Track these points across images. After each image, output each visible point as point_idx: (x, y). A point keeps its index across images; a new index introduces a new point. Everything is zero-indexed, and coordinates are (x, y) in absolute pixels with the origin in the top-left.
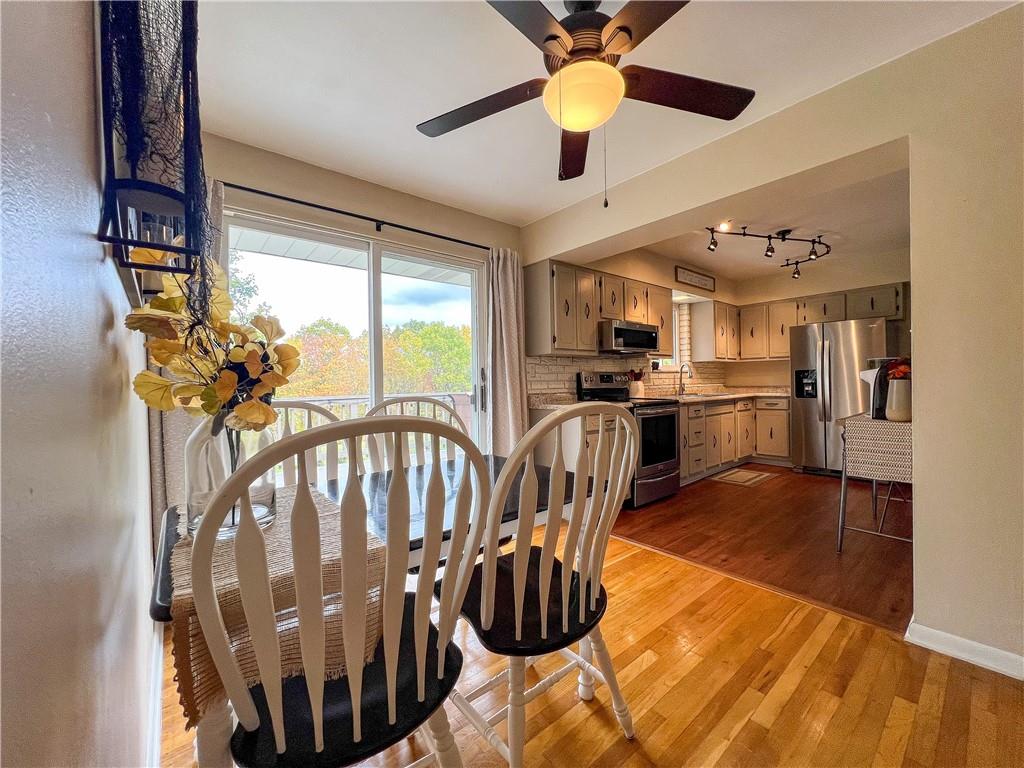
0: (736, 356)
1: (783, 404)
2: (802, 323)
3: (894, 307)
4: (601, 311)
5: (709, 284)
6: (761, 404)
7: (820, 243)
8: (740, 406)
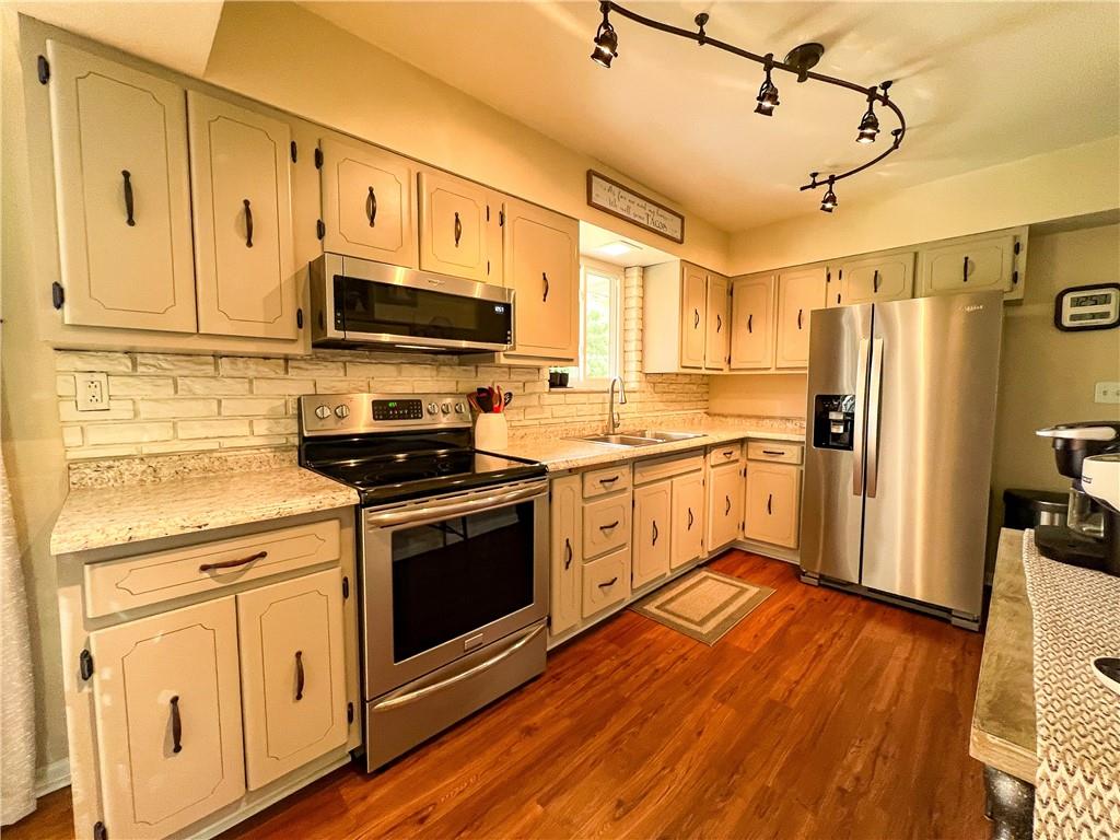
0: (723, 365)
1: (793, 454)
2: (833, 304)
3: (1008, 276)
4: (321, 234)
5: (672, 226)
6: (755, 451)
7: (885, 101)
8: (716, 456)
